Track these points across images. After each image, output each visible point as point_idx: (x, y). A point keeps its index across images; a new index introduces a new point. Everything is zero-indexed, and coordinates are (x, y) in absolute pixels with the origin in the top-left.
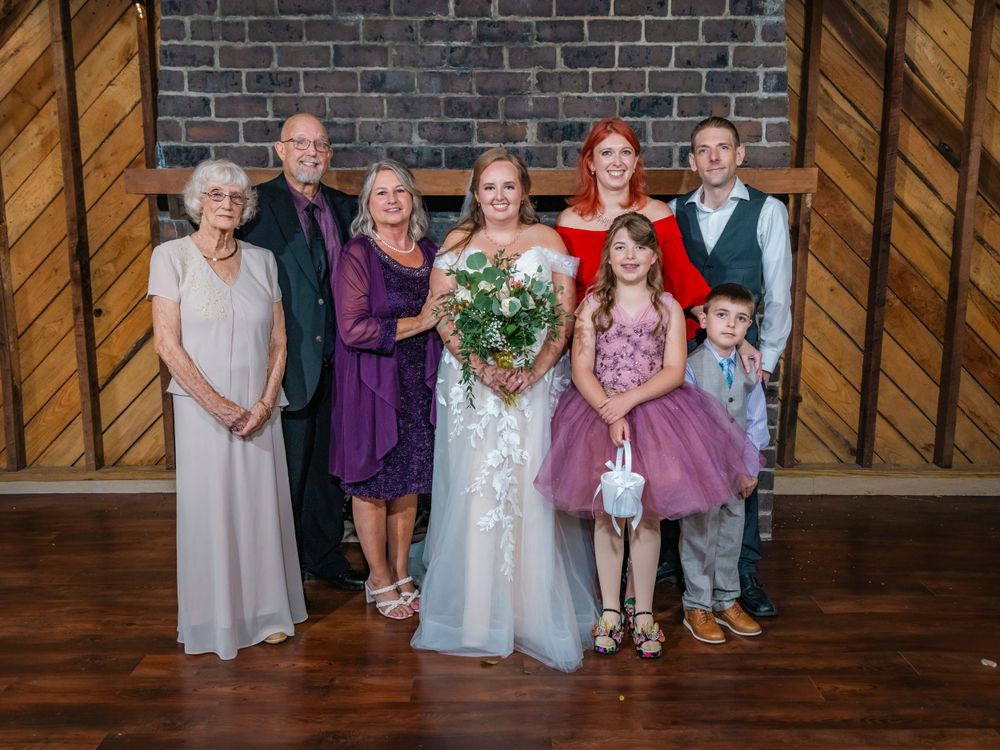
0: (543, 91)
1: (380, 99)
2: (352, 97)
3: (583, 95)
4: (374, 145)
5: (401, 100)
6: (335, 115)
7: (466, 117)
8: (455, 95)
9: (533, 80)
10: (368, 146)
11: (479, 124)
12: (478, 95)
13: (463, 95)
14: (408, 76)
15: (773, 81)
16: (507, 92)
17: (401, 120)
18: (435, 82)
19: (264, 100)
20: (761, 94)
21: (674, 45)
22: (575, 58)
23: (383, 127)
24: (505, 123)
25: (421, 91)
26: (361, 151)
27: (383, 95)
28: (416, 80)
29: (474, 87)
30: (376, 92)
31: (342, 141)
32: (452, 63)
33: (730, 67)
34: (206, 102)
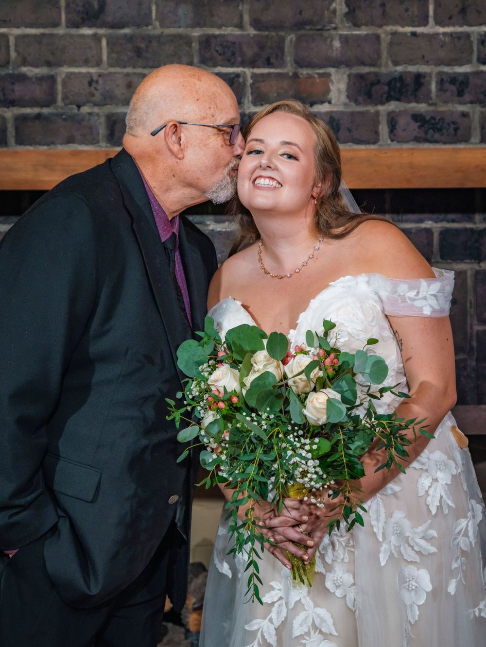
0: (356, 25)
1: (97, 38)
2: (51, 35)
3: (419, 30)
4: (85, 109)
5: (130, 39)
6: (25, 63)
7: (232, 65)
8: (217, 32)
9: (341, 7)
10: (75, 111)
11: (254, 76)
12: (252, 32)
13: (230, 31)
14: (141, 2)
16: (299, 25)
17: (129, 70)
18: (184, 11)
23: (101, 81)
24: (296, 75)
25: (162, 26)
26: (65, 120)
27: (101, 31)
28: (154, 8)
29: (246, 18)
30: (90, 27)
31: (35, 103)
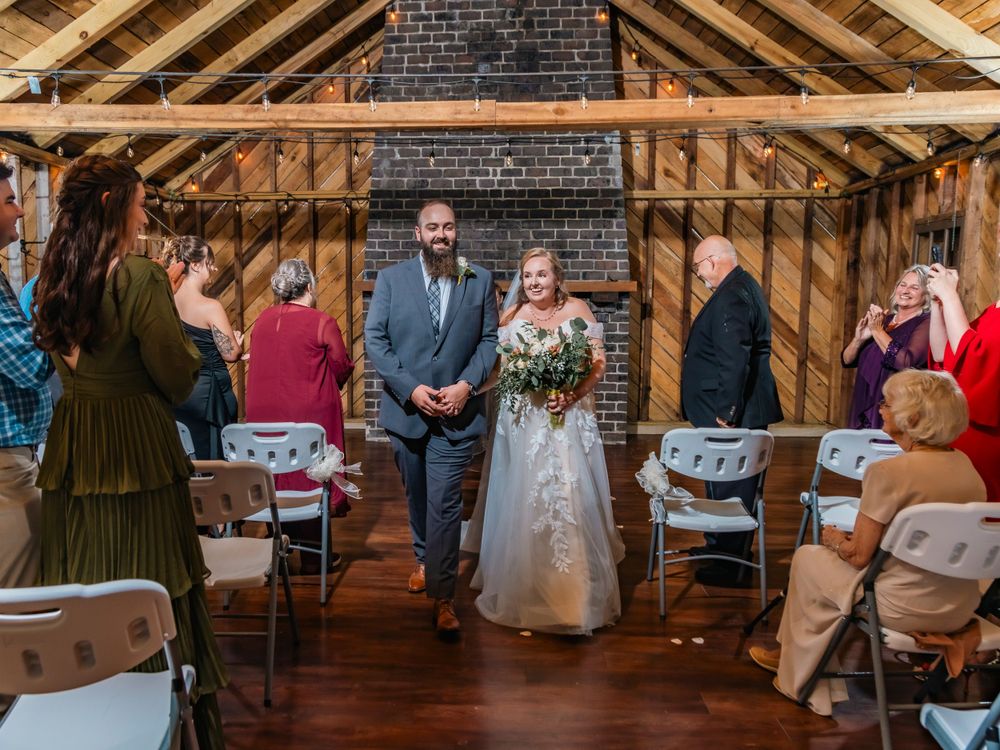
8: (488, 250)
9: (520, 244)
12: (497, 250)
13: (491, 250)
14: (468, 243)
15: (621, 245)
18: (479, 245)
19: (408, 252)
20: (616, 250)
21: (580, 230)
22: (537, 235)
29: (496, 247)
32: (486, 237)
33: (603, 239)
34: (385, 253)
